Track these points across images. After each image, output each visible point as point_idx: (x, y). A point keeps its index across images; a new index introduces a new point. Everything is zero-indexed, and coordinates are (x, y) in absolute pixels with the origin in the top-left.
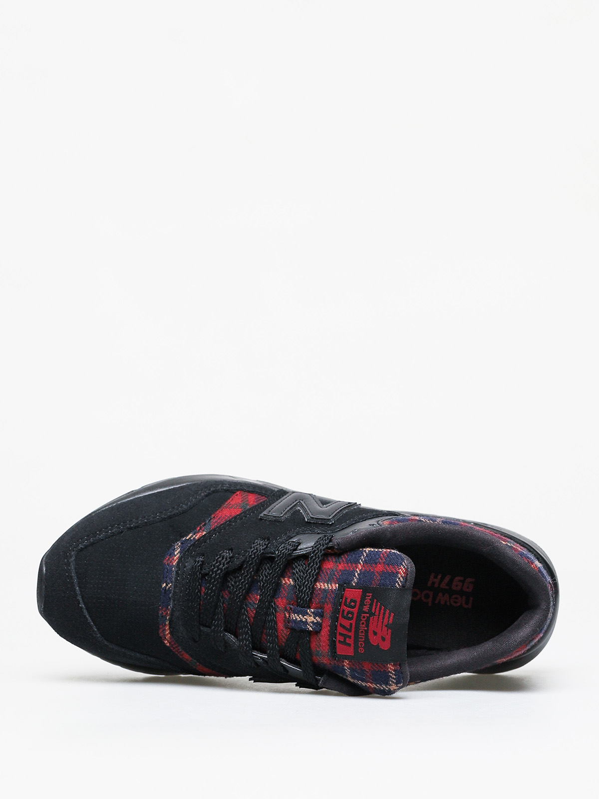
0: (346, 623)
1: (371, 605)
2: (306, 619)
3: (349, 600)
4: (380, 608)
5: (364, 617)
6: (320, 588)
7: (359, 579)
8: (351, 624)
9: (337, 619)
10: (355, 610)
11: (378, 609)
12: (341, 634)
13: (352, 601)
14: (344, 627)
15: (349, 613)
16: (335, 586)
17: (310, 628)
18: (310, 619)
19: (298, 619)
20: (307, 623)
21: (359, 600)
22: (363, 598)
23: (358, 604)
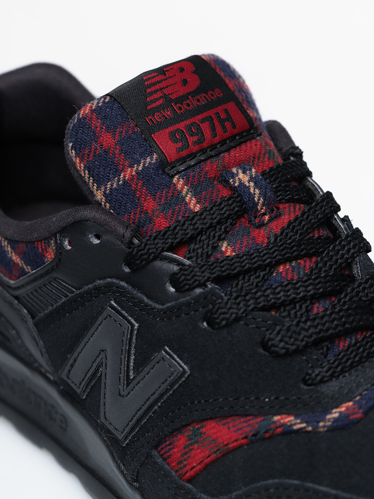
0: (206, 129)
1: (158, 109)
2: (249, 181)
3: (179, 145)
4: (151, 94)
5: (180, 109)
6: (198, 202)
7: (143, 155)
8: (203, 121)
9: (213, 147)
10: (181, 126)
11: (156, 96)
12: (224, 127)
13: (176, 140)
14: (213, 129)
15: (193, 135)
16: (179, 182)
17: (253, 170)
18: (243, 177)
19: (257, 191)
20: (251, 179)
21: (167, 131)
22: (160, 126)
23: (171, 129)
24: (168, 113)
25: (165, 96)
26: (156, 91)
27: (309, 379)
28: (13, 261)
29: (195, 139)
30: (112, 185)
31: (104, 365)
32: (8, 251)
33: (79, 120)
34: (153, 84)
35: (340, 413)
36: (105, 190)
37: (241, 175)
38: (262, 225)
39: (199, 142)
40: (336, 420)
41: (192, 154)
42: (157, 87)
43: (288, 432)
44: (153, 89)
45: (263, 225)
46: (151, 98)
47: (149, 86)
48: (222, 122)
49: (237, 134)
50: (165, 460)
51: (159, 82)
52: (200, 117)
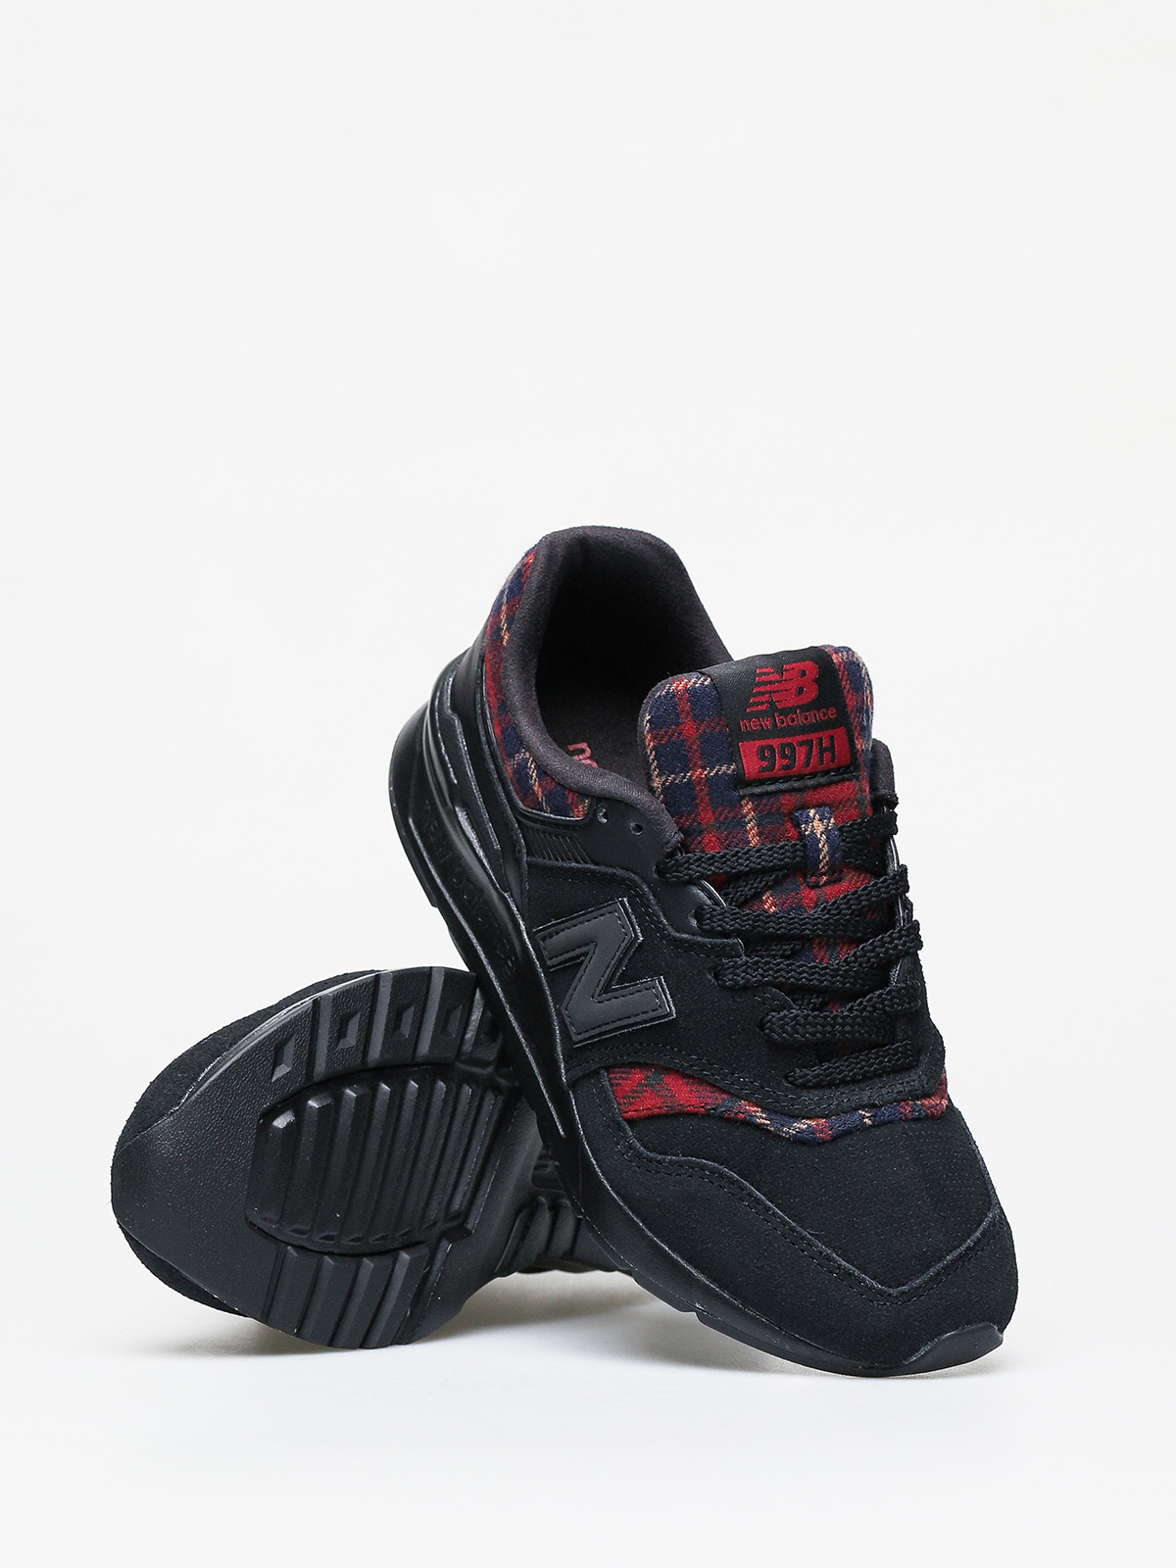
0: (801, 755)
1: (758, 715)
2: (822, 833)
3: (765, 764)
4: (758, 694)
5: (782, 722)
6: (758, 835)
7: (721, 761)
8: (801, 744)
9: (800, 778)
10: (775, 743)
11: (761, 699)
12: (821, 758)
13: (763, 758)
14: (809, 757)
15: (784, 757)
16: (747, 805)
17: (832, 820)
18: (818, 827)
19: (826, 849)
20: (826, 831)
21: (758, 743)
22: (752, 736)
23: (764, 743)
24: (767, 723)
25: (772, 704)
26: (762, 694)
27: (792, 1076)
28: (533, 790)
29: (786, 762)
30: (675, 779)
31: (589, 957)
32: (532, 776)
33: (668, 693)
34: (765, 683)
35: (809, 1126)
36: (666, 781)
37: (816, 823)
38: (816, 886)
39: (786, 768)
40: (802, 1131)
41: (774, 778)
42: (768, 688)
43: (749, 1124)
44: (762, 689)
45: (818, 887)
46: (756, 700)
47: (759, 684)
48: (822, 751)
49: (832, 770)
50: (612, 1085)
51: (771, 683)
52: (801, 738)
